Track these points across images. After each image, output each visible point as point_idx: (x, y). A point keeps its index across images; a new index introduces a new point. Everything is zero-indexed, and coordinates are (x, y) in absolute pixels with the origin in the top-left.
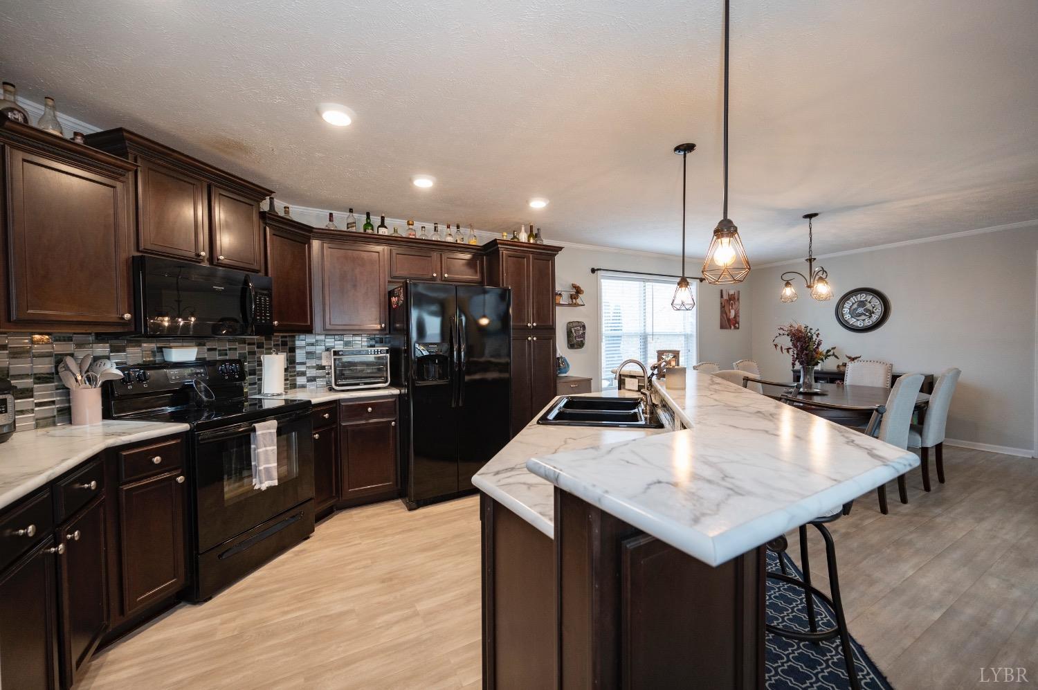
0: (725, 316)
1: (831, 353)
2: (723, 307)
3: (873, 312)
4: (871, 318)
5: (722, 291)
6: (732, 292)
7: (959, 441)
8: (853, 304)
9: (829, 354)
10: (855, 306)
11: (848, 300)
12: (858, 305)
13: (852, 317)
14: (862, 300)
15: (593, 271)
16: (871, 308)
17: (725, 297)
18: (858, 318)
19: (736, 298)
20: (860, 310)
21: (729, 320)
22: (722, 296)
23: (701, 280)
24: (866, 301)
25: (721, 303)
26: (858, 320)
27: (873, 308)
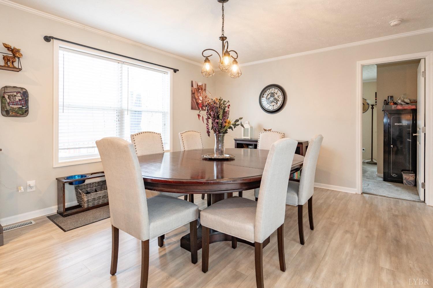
0: (194, 100)
1: (239, 123)
2: (193, 94)
3: (278, 101)
4: (277, 104)
5: (192, 82)
6: (200, 84)
7: (321, 184)
8: (268, 95)
9: (237, 123)
10: (269, 96)
11: (265, 92)
12: (270, 96)
13: (268, 103)
14: (272, 92)
15: (47, 39)
16: (277, 98)
17: (195, 86)
18: (271, 104)
19: (204, 88)
20: (272, 99)
21: (198, 104)
22: (192, 86)
23: (175, 71)
24: (275, 93)
25: (192, 91)
26: (271, 105)
27: (278, 97)
